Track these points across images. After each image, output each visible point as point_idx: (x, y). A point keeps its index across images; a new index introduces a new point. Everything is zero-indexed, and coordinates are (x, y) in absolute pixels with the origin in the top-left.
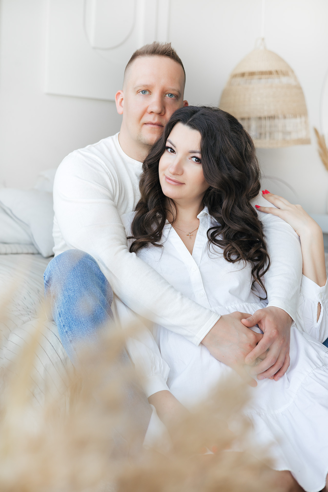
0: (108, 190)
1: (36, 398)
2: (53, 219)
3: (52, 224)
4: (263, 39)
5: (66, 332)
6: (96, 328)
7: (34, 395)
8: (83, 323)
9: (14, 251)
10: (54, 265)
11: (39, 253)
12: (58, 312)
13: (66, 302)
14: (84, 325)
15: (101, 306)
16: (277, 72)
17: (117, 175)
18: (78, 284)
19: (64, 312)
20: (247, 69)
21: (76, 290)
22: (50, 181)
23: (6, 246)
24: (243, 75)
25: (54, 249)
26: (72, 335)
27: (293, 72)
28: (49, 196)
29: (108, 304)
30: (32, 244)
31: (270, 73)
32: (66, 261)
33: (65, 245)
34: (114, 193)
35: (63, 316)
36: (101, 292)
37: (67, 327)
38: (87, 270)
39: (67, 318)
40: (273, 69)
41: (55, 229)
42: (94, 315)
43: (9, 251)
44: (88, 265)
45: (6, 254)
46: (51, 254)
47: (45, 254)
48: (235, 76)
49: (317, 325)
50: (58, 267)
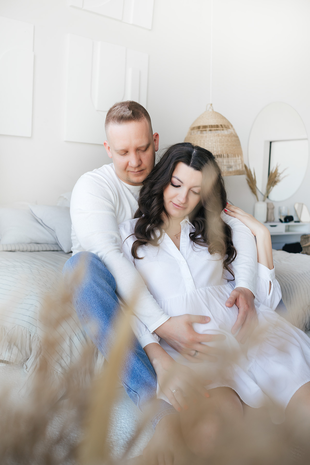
0: (111, 203)
1: (63, 360)
2: (71, 226)
3: (71, 230)
4: (211, 104)
5: (83, 315)
6: (105, 311)
7: (62, 358)
8: (94, 308)
9: (45, 249)
10: (69, 265)
11: (62, 250)
12: (75, 301)
13: (80, 293)
14: (95, 309)
15: (108, 293)
16: (221, 125)
17: (117, 191)
18: (88, 279)
19: (80, 301)
20: (202, 123)
21: (87, 283)
22: (68, 200)
23: (38, 245)
24: (199, 127)
25: (72, 248)
26: (87, 318)
27: (232, 126)
28: (68, 209)
29: (113, 291)
30: (57, 244)
31: (217, 126)
32: (78, 261)
33: (80, 246)
34: (115, 204)
35: (79, 304)
36: (106, 283)
37: (83, 312)
38: (94, 267)
39: (82, 305)
40: (219, 124)
41: (72, 234)
42: (103, 301)
43: (41, 249)
44: (94, 263)
45: (38, 251)
46: (70, 251)
47: (66, 251)
48: (193, 129)
49: (269, 297)
50: (72, 267)
